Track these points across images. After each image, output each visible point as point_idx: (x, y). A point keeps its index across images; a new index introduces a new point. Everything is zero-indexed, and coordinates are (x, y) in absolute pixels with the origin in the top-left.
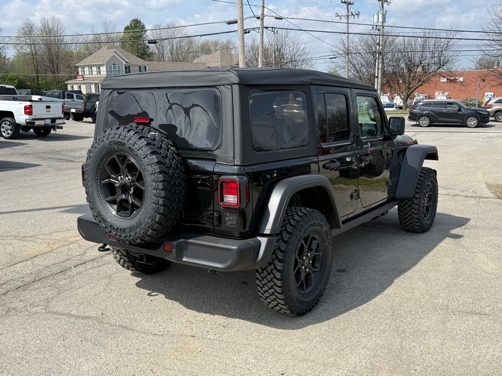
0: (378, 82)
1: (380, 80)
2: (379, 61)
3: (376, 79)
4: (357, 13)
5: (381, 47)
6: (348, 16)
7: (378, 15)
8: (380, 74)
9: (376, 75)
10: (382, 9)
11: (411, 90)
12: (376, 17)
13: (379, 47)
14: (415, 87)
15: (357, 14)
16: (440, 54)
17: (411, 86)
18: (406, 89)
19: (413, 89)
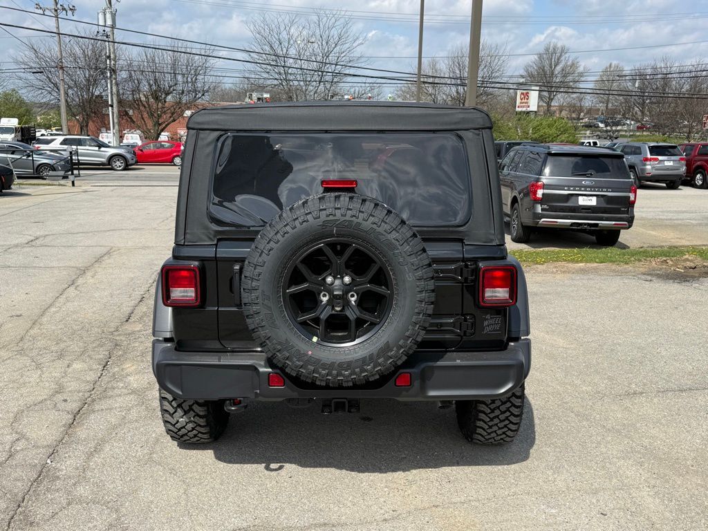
0: (113, 113)
1: (116, 110)
2: (111, 81)
3: (110, 108)
4: (71, 7)
5: (113, 62)
6: (56, 10)
7: (105, 15)
8: (115, 101)
9: (110, 103)
10: (109, 5)
11: (160, 128)
12: (101, 16)
13: (110, 62)
14: (166, 123)
15: (71, 9)
16: (194, 79)
17: (160, 121)
18: (155, 125)
19: (164, 125)
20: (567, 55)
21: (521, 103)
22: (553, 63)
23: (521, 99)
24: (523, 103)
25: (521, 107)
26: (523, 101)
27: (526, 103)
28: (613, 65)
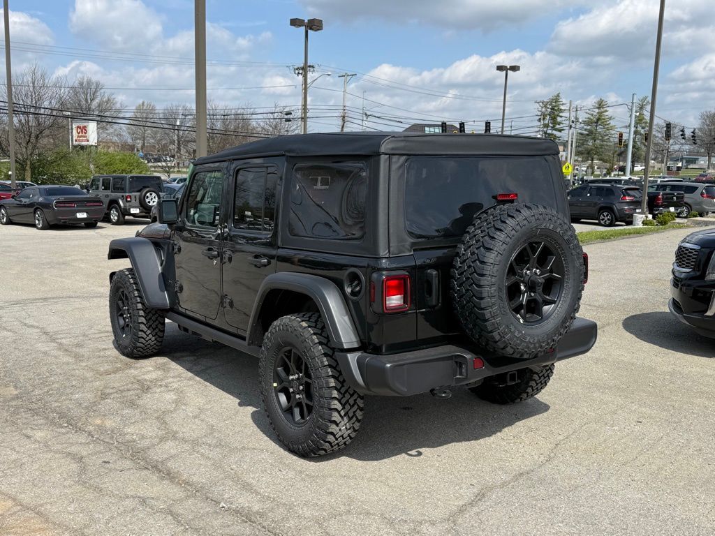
20: (102, 91)
21: (78, 137)
22: (89, 98)
23: (79, 133)
24: (80, 137)
25: (79, 141)
26: (81, 134)
27: (84, 137)
28: (145, 104)
